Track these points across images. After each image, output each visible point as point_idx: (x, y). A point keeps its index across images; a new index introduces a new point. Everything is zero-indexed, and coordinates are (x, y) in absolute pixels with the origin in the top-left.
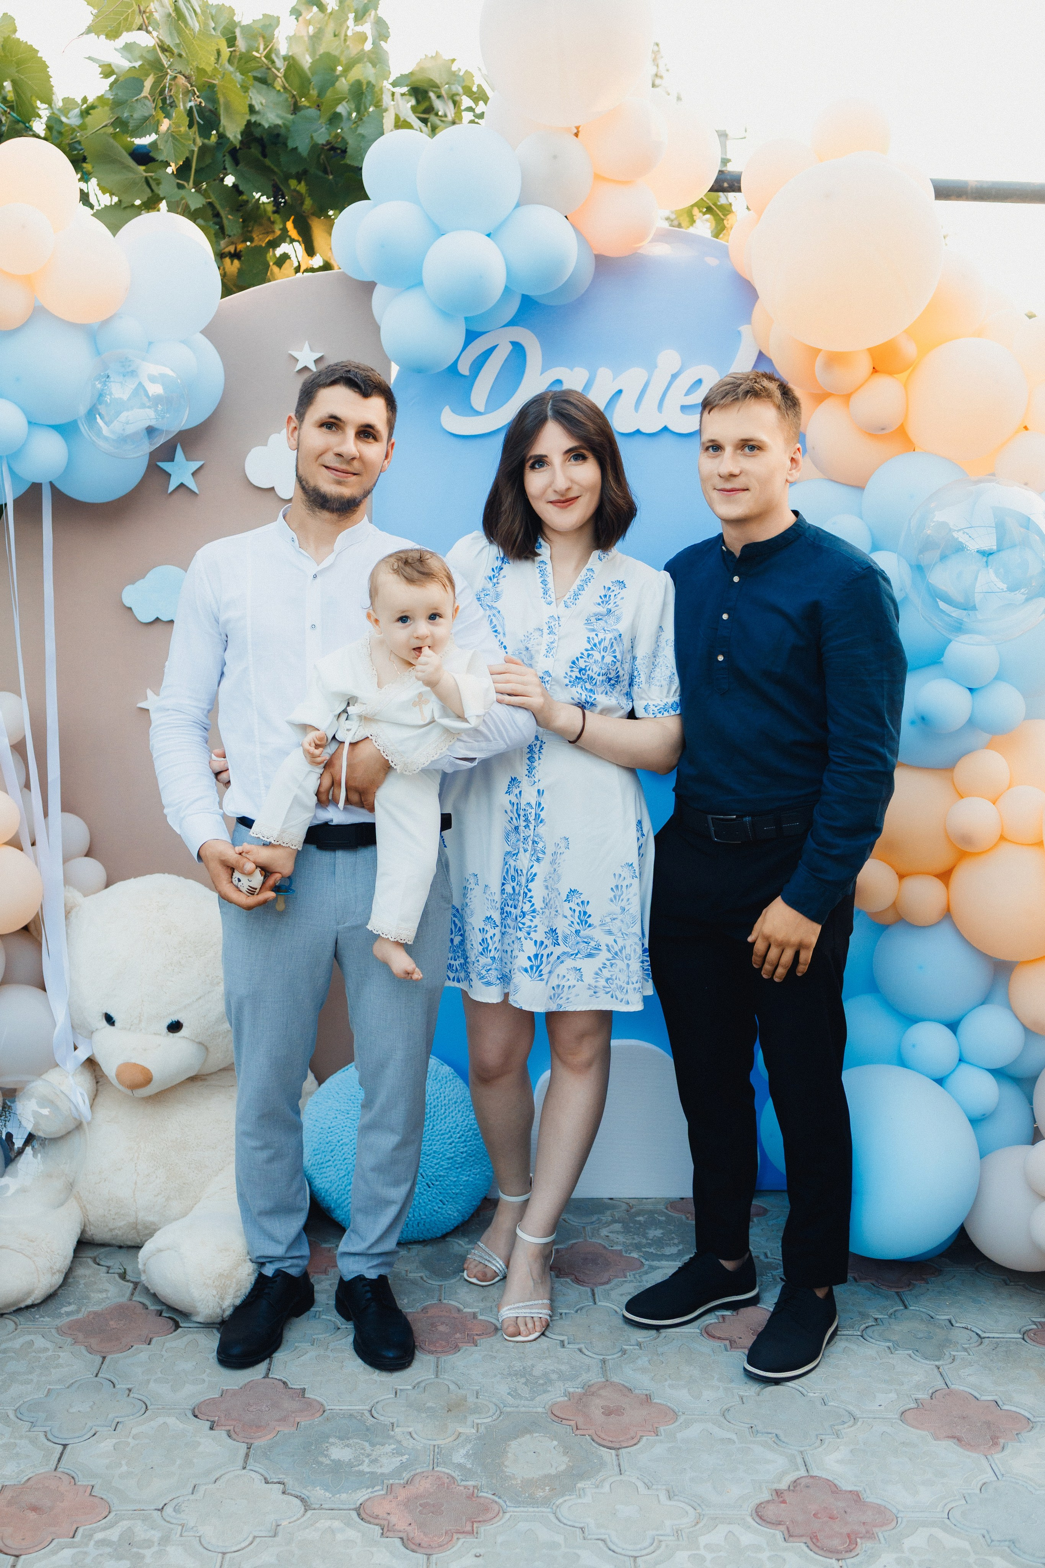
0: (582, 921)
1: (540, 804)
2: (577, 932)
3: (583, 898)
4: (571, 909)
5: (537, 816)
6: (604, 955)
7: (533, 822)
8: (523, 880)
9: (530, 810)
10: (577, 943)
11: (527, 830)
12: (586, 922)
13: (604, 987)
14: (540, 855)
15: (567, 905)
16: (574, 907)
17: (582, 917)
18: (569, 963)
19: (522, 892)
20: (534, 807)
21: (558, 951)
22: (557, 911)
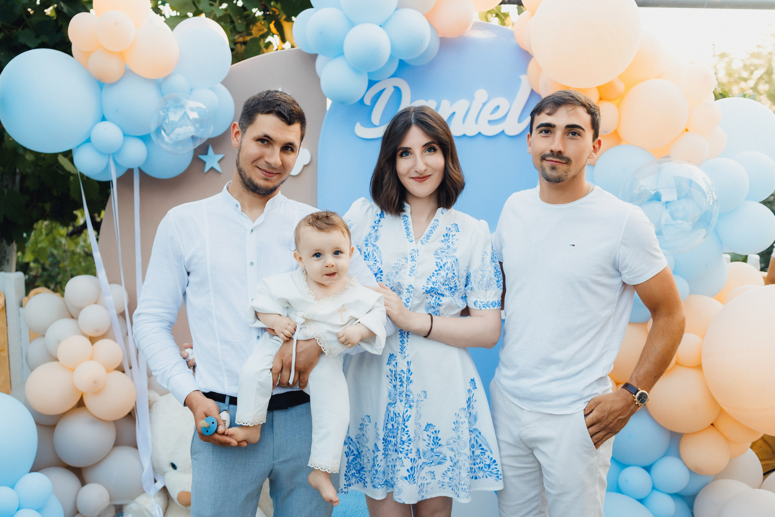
0: (435, 443)
1: (409, 370)
2: (432, 450)
3: (436, 429)
4: (428, 435)
5: (408, 378)
6: (448, 463)
7: (405, 382)
8: (400, 420)
9: (403, 375)
10: (432, 456)
11: (402, 387)
12: (438, 443)
13: (448, 483)
14: (411, 404)
15: (425, 433)
16: (430, 434)
17: (435, 440)
18: (427, 469)
19: (400, 428)
20: (406, 372)
21: (420, 462)
22: (419, 437)
